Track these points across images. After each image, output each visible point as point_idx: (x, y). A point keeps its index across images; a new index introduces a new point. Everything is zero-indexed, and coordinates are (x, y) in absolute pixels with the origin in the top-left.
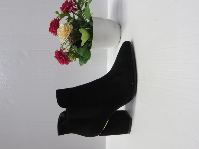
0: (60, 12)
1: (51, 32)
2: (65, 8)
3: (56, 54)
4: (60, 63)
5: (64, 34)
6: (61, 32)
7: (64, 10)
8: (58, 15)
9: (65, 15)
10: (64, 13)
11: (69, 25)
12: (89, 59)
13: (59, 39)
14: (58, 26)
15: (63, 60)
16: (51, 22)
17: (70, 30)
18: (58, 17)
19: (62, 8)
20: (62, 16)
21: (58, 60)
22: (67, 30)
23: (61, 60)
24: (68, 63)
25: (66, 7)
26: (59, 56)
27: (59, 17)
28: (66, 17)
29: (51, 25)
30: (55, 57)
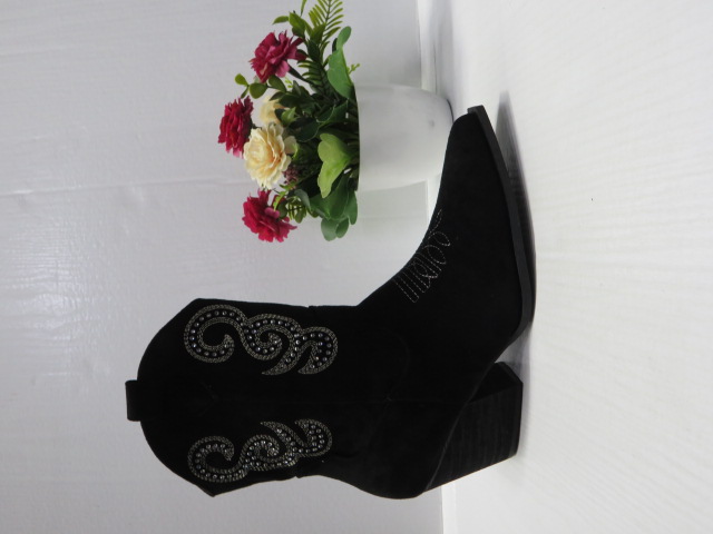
0: (251, 76)
1: (224, 144)
2: (266, 67)
3: (245, 212)
5: (267, 168)
6: (258, 162)
7: (262, 72)
8: (243, 88)
9: (267, 87)
10: (264, 81)
11: (280, 138)
12: (353, 222)
13: (253, 179)
14: (249, 125)
15: (269, 230)
17: (284, 155)
18: (243, 95)
19: (259, 62)
20: (257, 90)
21: (256, 232)
22: (276, 155)
25: (270, 65)
26: (257, 220)
27: (249, 94)
29: (223, 127)
30: (244, 219)
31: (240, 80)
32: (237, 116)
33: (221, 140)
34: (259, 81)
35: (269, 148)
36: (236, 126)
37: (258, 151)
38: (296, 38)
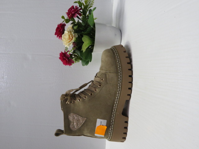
0: (66, 17)
1: (56, 36)
2: (71, 14)
3: (60, 56)
4: (64, 64)
5: (68, 41)
6: (65, 39)
7: (69, 16)
8: (64, 20)
9: (70, 20)
10: (70, 19)
11: (73, 33)
12: (90, 62)
13: (64, 45)
14: (64, 30)
16: (57, 27)
17: (74, 38)
18: (63, 22)
19: (68, 14)
20: (67, 21)
21: (62, 61)
22: (71, 37)
23: (65, 61)
24: (71, 64)
26: (63, 57)
27: (65, 22)
28: (71, 22)
29: (57, 30)
30: (59, 58)
31: (63, 17)
32: (61, 27)
33: (56, 34)
34: (68, 18)
35: (69, 36)
36: (60, 31)
37: (66, 36)
38: (80, 8)
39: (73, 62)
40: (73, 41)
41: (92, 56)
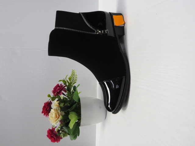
0: (52, 95)
1: (43, 114)
2: (56, 93)
3: (48, 133)
4: (52, 141)
6: (52, 118)
7: (55, 94)
8: (50, 98)
9: (56, 98)
11: (59, 111)
12: (78, 136)
14: (51, 108)
15: (54, 138)
17: (60, 116)
18: (49, 100)
19: (54, 92)
20: (53, 99)
21: (50, 139)
22: (58, 116)
23: (53, 139)
24: (59, 141)
26: (51, 135)
27: (51, 100)
28: (57, 99)
29: (43, 109)
30: (47, 135)
31: (49, 96)
32: (48, 106)
33: (42, 112)
34: (54, 96)
35: (56, 114)
36: (47, 109)
37: (53, 115)
38: (64, 85)
39: (62, 138)
40: (60, 119)
41: (80, 130)
